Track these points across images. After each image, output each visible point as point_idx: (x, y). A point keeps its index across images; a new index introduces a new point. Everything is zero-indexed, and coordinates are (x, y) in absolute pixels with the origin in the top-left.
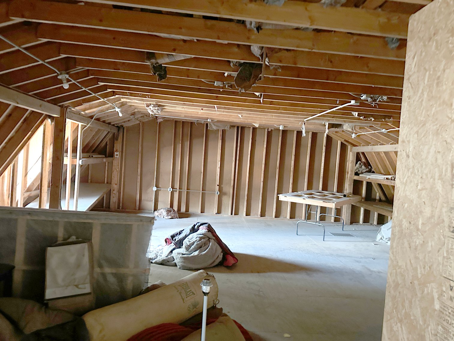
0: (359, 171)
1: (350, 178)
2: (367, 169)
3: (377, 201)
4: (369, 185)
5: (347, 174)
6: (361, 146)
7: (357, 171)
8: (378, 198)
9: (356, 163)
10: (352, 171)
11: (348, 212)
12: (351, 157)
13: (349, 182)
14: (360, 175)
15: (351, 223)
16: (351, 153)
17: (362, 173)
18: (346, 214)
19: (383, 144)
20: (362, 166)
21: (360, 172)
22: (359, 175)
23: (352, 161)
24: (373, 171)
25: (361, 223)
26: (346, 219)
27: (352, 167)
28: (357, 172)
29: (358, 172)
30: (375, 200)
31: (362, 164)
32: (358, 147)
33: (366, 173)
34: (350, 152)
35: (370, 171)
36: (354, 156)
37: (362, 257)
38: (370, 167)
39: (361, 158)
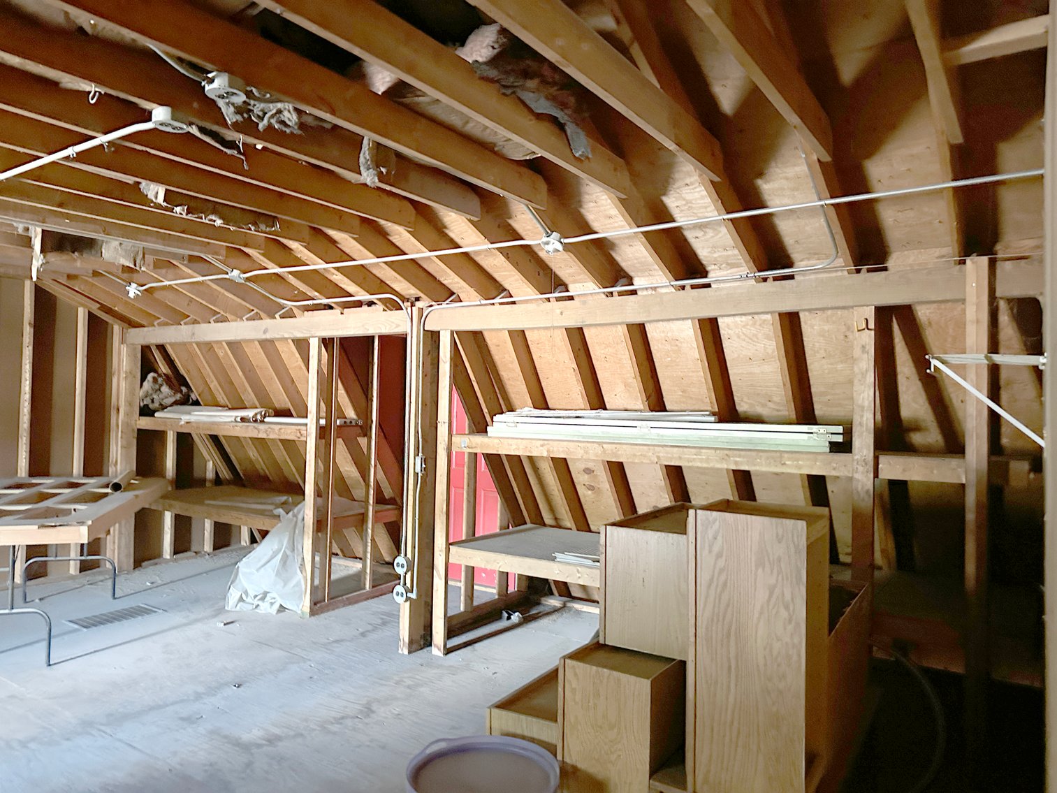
0: (153, 401)
1: (126, 424)
2: (178, 396)
3: (208, 484)
4: (184, 440)
5: (113, 413)
6: (154, 326)
7: (148, 401)
8: (210, 475)
9: (143, 379)
10: (130, 404)
11: (123, 531)
12: (123, 360)
13: (121, 437)
14: (156, 415)
15: (138, 563)
16: (124, 348)
17: (163, 407)
18: (119, 539)
19: (225, 320)
20: (161, 385)
21: (156, 405)
22: (153, 415)
23: (130, 374)
24: (195, 399)
25: (168, 557)
26: (119, 554)
27: (132, 393)
28: (146, 406)
29: (151, 406)
30: (202, 482)
31: (160, 380)
32: (145, 329)
33: (176, 408)
34: (122, 346)
35: (186, 401)
36: (136, 357)
37: (200, 689)
38: (184, 389)
39: (156, 365)
